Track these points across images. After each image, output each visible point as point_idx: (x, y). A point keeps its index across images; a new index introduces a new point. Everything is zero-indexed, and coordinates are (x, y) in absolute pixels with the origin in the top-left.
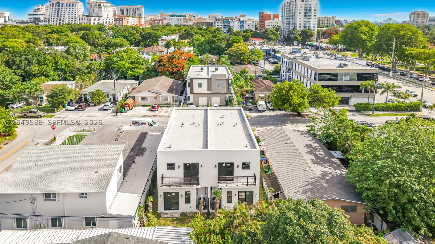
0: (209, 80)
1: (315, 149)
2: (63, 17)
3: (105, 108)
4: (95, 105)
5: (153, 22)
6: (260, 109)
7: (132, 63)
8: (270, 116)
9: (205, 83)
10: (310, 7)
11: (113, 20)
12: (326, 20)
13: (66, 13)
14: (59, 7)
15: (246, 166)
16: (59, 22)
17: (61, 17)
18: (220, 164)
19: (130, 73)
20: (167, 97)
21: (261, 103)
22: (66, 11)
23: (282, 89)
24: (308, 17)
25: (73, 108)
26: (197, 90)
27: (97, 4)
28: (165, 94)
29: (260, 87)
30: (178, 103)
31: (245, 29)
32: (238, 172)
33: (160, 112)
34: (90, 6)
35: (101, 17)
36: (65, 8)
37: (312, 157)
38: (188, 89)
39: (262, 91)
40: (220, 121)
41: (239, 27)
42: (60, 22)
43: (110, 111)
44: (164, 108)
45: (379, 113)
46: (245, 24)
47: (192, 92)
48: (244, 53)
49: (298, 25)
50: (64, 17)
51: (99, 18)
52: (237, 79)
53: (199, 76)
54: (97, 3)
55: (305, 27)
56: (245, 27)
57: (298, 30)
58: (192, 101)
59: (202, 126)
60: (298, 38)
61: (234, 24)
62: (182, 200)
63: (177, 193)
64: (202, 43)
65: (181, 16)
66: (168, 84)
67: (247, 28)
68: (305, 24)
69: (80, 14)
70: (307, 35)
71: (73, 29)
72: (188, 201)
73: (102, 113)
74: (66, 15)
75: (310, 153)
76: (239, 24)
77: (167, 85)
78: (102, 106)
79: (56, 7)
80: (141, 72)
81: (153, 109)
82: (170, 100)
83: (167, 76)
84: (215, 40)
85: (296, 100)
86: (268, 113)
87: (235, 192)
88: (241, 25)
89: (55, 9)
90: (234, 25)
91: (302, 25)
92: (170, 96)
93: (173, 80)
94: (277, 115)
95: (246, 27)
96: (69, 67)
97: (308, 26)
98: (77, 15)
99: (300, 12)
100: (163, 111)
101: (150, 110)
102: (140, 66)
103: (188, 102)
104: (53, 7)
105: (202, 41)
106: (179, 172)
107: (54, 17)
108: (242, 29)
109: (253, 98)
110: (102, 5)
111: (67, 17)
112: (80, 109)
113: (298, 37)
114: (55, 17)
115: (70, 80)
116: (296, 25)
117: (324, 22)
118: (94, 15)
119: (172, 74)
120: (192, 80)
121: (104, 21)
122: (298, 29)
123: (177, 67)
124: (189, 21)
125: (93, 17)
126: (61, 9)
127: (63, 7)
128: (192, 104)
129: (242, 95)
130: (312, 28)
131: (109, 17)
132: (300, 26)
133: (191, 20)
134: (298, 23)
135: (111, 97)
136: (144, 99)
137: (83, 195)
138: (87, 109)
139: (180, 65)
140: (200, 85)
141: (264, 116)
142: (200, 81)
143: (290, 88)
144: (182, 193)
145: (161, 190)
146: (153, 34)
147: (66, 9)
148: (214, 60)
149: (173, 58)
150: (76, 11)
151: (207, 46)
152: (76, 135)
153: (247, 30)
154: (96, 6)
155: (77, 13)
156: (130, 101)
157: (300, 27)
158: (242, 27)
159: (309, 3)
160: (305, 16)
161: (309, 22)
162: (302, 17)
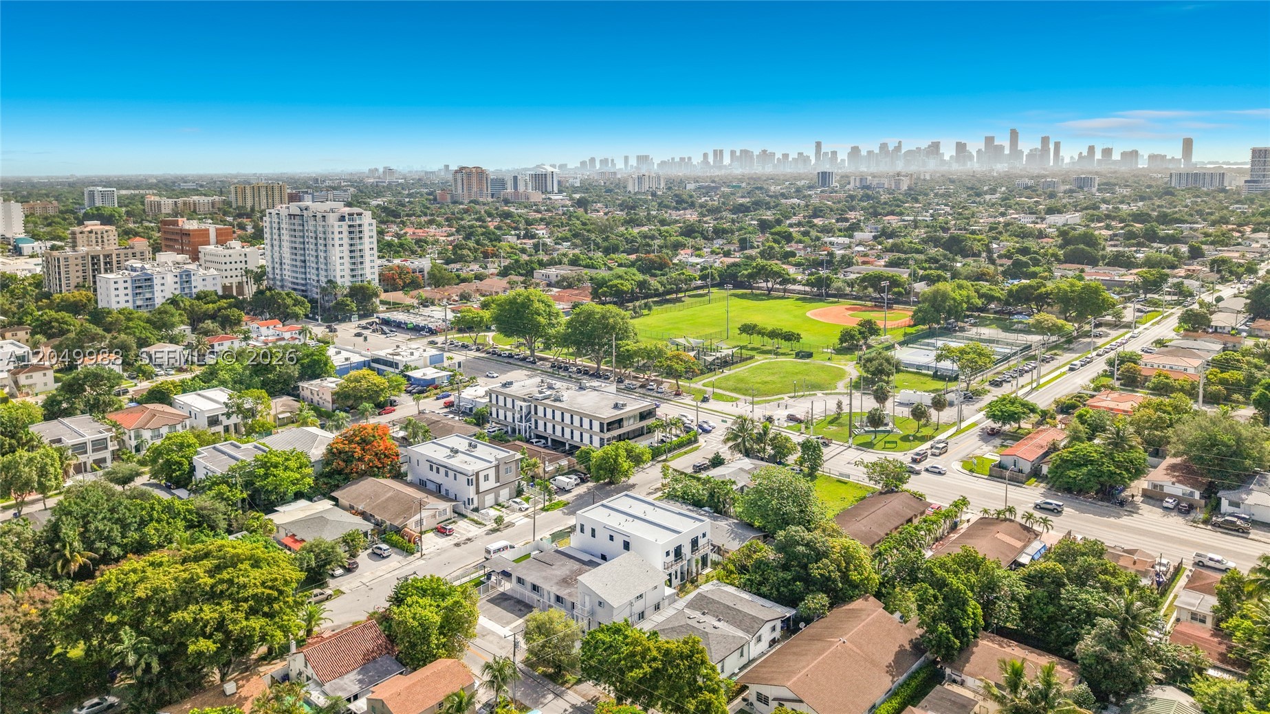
0: (497, 467)
8: (584, 493)
9: (492, 474)
10: (361, 232)
12: (263, 193)
18: (689, 542)
24: (357, 254)
26: (483, 487)
41: (178, 286)
43: (399, 555)
46: (193, 278)
49: (338, 274)
55: (353, 276)
56: (194, 284)
57: (339, 284)
59: (635, 519)
60: (348, 305)
61: (163, 281)
67: (201, 288)
70: (365, 295)
72: (677, 577)
76: (177, 279)
78: (366, 552)
88: (182, 282)
90: (163, 284)
91: (347, 273)
95: (198, 285)
97: (358, 272)
101: (442, 536)
103: (472, 507)
108: (187, 291)
113: (348, 302)
116: (331, 273)
122: (339, 281)
128: (477, 508)
130: (369, 277)
132: (342, 274)
134: (338, 268)
140: (486, 478)
141: (578, 496)
142: (485, 473)
153: (199, 294)
157: (342, 277)
158: (185, 285)
159: (358, 222)
160: (351, 251)
161: (362, 263)
162: (346, 254)
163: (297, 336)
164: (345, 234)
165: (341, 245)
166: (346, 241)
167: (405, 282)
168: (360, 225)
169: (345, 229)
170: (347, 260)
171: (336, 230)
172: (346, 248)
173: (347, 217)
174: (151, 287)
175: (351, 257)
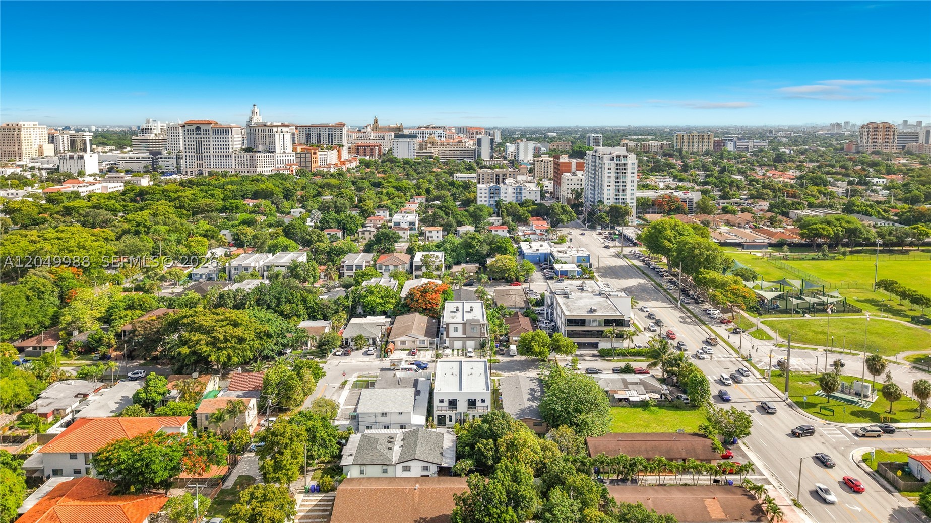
0: (464, 324)
1: (535, 392)
2: (206, 154)
3: (369, 353)
4: (357, 349)
5: (361, 149)
6: (511, 353)
7: (382, 297)
8: (520, 361)
9: (460, 328)
10: (625, 169)
11: (293, 158)
12: (696, 140)
13: (211, 147)
14: (200, 136)
15: (483, 401)
16: (198, 162)
17: (204, 154)
18: (469, 400)
19: (380, 308)
20: (424, 341)
21: (513, 347)
22: (211, 143)
23: (526, 339)
24: (621, 184)
25: (340, 353)
26: (452, 334)
27: (267, 129)
28: (422, 338)
29: (515, 328)
30: (434, 346)
31: (523, 199)
32: (479, 404)
33: (419, 357)
34: (252, 131)
35: (273, 152)
36: (211, 138)
37: (530, 396)
38: (445, 333)
39: (515, 334)
40: (470, 371)
41: (514, 195)
42: (201, 162)
43: (374, 356)
44: (422, 352)
45: (619, 358)
46: (523, 191)
47: (448, 336)
48: (509, 269)
49: (606, 197)
50: (208, 154)
51: (270, 154)
52: (494, 316)
53: (454, 320)
54: (265, 126)
55: (617, 199)
56: (523, 195)
57: (605, 203)
58: (447, 344)
59: (458, 375)
60: (604, 218)
61: (506, 190)
62: (447, 420)
63: (445, 416)
64: (457, 247)
65: (414, 137)
66: (422, 325)
67: (528, 197)
68: (617, 195)
69: (235, 147)
70: (619, 213)
71: (245, 194)
72: (451, 420)
73: (367, 358)
74: (212, 150)
75: (530, 394)
76: (515, 191)
77: (422, 327)
78: (364, 350)
79: (195, 136)
80: (391, 306)
81: (412, 354)
82: (427, 344)
83: (420, 313)
84: (474, 243)
85: (537, 349)
86: (518, 358)
87: (477, 416)
88: (517, 193)
89: (192, 140)
90: (505, 193)
91: (612, 196)
92: (427, 340)
93: (427, 317)
94: (526, 361)
95: (526, 196)
96: (316, 304)
97: (621, 197)
98: (231, 150)
99: (609, 175)
100: (422, 356)
101: (409, 354)
102: (390, 300)
103: (444, 345)
104: (189, 136)
105: (456, 244)
106: (446, 404)
107: (190, 154)
108: (519, 198)
109: (508, 341)
110: (275, 130)
111: (214, 154)
112: (346, 354)
114: (193, 154)
115: (320, 319)
116: (602, 196)
117: (691, 144)
118: (261, 147)
119: (424, 311)
120: (448, 325)
121: (279, 158)
123: (430, 303)
124: (429, 145)
125: (259, 152)
126: (203, 140)
127: (207, 136)
128: (447, 347)
129: (496, 338)
130: (628, 201)
131: (286, 151)
132: (609, 197)
133: (433, 143)
134: (606, 192)
135: (371, 341)
136: (403, 343)
137: (400, 413)
138: (353, 354)
139: (434, 301)
140: (456, 330)
141: (513, 361)
142: (456, 326)
143: (533, 339)
144: (447, 416)
145: (436, 414)
146: (390, 234)
147: (211, 140)
148: (472, 274)
149: (426, 292)
150: (230, 143)
151: (463, 251)
152: (358, 380)
153: (527, 201)
154: (264, 131)
155: (231, 147)
156: (391, 346)
157: (609, 199)
158: (519, 195)
159: (623, 162)
160: (617, 182)
161: (624, 191)
162: (613, 183)
163: (544, 233)
164: (613, 170)
165: (609, 177)
166: (613, 175)
167: (670, 208)
168: (625, 164)
169: (613, 166)
170: (613, 188)
171: (607, 166)
172: (613, 179)
173: (615, 158)
174: (499, 194)
175: (616, 186)
